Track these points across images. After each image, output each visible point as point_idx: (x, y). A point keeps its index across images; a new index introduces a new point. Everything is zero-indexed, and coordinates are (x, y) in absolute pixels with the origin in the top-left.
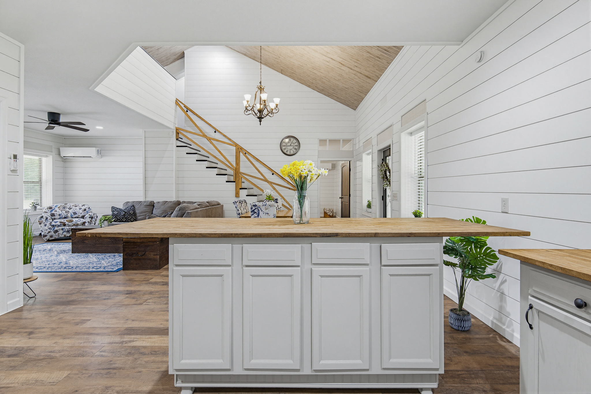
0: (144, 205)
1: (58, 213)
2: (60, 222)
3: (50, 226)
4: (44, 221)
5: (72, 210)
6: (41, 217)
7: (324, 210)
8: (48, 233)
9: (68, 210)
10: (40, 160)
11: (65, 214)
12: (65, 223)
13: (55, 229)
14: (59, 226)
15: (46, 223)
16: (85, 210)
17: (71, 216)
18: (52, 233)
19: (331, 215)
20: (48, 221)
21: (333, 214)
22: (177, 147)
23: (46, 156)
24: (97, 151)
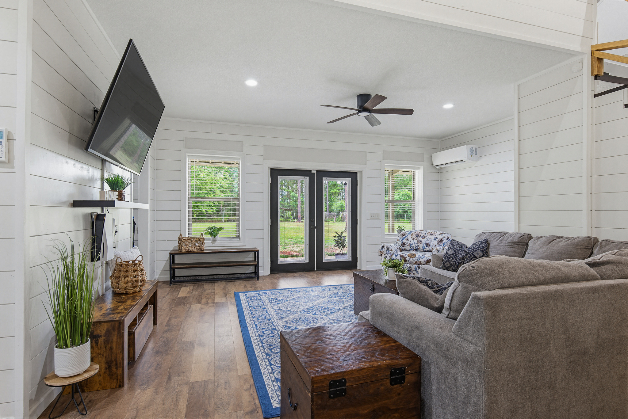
2: (401, 256)
5: (425, 239)
9: (420, 239)
10: (414, 174)
12: (406, 257)
16: (441, 241)
17: (423, 247)
22: (595, 97)
23: (418, 168)
24: (471, 150)
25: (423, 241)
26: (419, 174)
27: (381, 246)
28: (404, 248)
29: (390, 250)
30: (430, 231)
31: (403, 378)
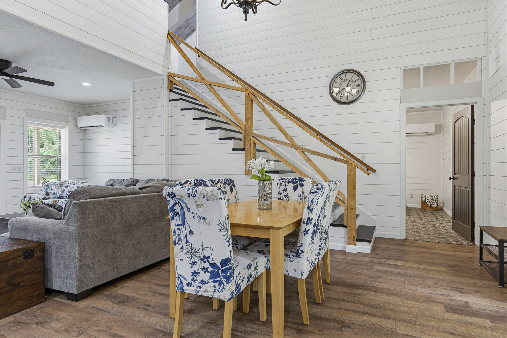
0: (125, 184)
5: (69, 188)
6: (24, 197)
7: (421, 197)
9: (64, 188)
10: (59, 132)
17: (66, 195)
19: (434, 206)
21: (437, 205)
22: (170, 101)
23: (64, 128)
24: (109, 118)
25: (66, 189)
26: (65, 133)
27: (23, 196)
28: (47, 197)
29: (32, 199)
30: (73, 181)
31: (33, 255)
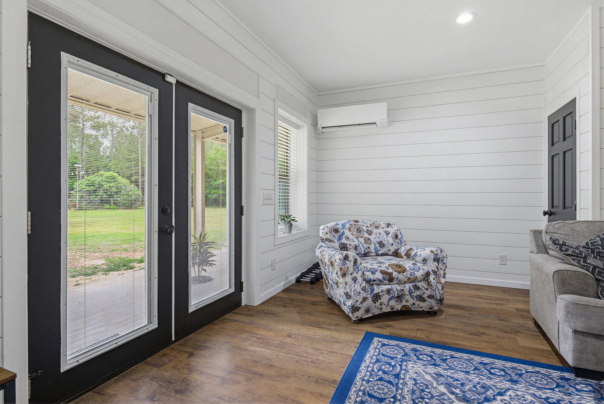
1: (353, 244)
2: (382, 272)
3: (364, 284)
4: (351, 269)
5: (373, 235)
8: (361, 303)
9: (366, 235)
11: (365, 246)
13: (375, 292)
14: (380, 282)
15: (355, 275)
16: (395, 236)
17: (375, 249)
18: (369, 301)
20: (358, 267)
23: (300, 127)
